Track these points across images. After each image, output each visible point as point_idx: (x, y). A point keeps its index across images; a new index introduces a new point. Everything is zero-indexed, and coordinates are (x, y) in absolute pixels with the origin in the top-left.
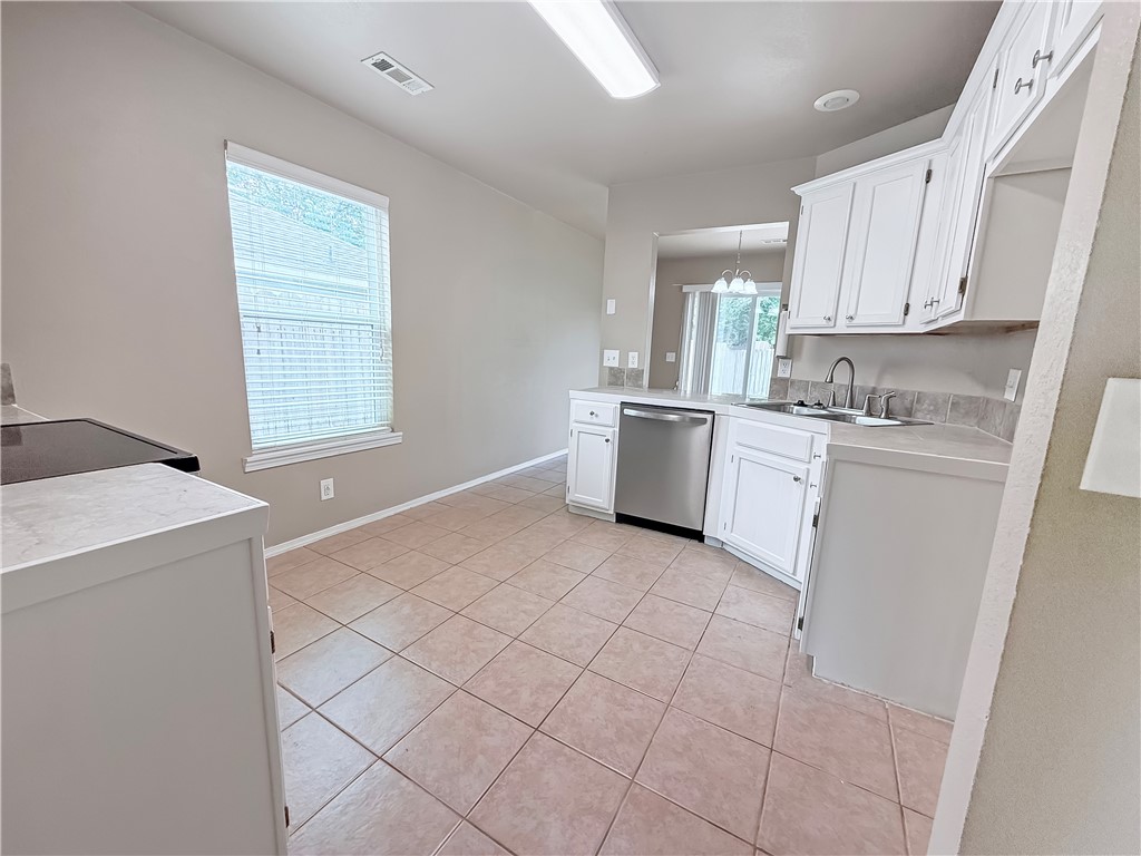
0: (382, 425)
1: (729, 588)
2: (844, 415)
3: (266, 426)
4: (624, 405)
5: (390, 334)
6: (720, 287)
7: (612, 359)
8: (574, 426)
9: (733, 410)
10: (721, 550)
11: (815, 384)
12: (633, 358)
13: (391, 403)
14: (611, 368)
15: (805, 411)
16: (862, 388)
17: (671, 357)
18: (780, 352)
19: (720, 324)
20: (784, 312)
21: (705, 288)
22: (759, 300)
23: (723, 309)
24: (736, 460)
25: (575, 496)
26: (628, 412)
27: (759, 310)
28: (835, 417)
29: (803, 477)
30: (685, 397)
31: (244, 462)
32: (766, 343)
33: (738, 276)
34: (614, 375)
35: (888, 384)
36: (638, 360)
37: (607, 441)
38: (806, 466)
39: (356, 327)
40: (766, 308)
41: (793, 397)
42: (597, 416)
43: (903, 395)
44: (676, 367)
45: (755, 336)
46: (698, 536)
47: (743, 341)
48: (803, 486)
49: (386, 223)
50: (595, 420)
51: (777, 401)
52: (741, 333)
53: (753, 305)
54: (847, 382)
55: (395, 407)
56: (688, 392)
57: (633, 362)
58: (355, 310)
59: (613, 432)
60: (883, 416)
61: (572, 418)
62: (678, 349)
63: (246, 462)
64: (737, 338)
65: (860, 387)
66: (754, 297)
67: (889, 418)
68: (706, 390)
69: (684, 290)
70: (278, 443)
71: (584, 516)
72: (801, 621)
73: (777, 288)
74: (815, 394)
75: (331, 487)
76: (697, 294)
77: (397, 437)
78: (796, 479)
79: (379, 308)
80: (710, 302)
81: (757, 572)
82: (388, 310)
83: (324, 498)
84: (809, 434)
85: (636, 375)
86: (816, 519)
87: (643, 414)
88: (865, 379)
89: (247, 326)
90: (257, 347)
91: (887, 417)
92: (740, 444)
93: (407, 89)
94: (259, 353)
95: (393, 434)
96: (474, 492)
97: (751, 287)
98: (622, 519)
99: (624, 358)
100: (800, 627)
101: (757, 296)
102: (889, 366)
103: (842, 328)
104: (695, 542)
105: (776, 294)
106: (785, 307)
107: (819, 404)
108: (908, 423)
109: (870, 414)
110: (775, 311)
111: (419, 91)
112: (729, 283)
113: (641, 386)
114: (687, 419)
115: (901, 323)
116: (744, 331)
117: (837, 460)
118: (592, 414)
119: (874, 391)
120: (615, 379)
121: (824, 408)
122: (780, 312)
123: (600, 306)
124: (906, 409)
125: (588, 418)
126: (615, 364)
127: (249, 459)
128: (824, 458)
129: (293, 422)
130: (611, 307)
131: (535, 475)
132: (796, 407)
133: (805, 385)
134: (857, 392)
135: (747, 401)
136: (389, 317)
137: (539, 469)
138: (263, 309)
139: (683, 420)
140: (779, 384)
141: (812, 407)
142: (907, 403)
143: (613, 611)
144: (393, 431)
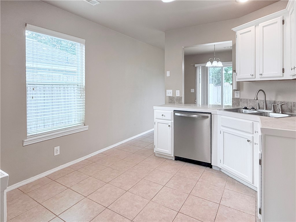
0: (80, 123)
1: (225, 191)
2: (264, 112)
3: (36, 126)
4: (175, 111)
5: (84, 88)
6: (209, 64)
7: (170, 93)
8: (156, 120)
9: (218, 112)
10: (220, 172)
11: (250, 100)
12: (178, 92)
13: (84, 114)
14: (170, 97)
15: (248, 111)
16: (270, 102)
17: (192, 91)
18: (235, 88)
19: (210, 77)
20: (234, 73)
21: (203, 65)
22: (224, 68)
23: (211, 72)
24: (222, 133)
25: (158, 149)
26: (176, 114)
27: (224, 72)
28: (261, 114)
29: (251, 140)
30: (199, 107)
31: (23, 142)
32: (228, 83)
33: (215, 60)
34: (171, 99)
35: (280, 99)
36: (180, 93)
37: (169, 126)
38: (252, 135)
39: (73, 86)
40: (226, 71)
41: (242, 105)
42: (164, 116)
43: (287, 104)
44: (195, 94)
45: (224, 81)
46: (209, 165)
47: (219, 83)
48: (252, 144)
49: (84, 48)
50: (164, 118)
51: (236, 107)
52: (218, 80)
53: (222, 70)
54: (263, 99)
55: (85, 116)
56: (200, 105)
57: (178, 94)
58: (73, 80)
59: (171, 122)
60: (280, 112)
61: (155, 117)
62: (195, 87)
63: (24, 142)
64: (217, 81)
65: (269, 101)
66: (222, 67)
67: (283, 113)
68: (207, 104)
69: (195, 66)
70: (38, 133)
71: (161, 157)
72: (260, 210)
73: (231, 64)
74: (251, 104)
75: (59, 150)
76: (200, 67)
77: (86, 128)
78: (248, 141)
79: (81, 79)
80: (205, 70)
81: (237, 182)
82: (84, 79)
83: (55, 154)
84: (251, 122)
85: (179, 99)
86: (260, 161)
87: (183, 115)
88: (271, 98)
89: (29, 88)
90: (32, 96)
91: (282, 113)
92: (223, 126)
93: (91, 4)
94: (33, 98)
95: (85, 127)
96: (117, 148)
97: (220, 64)
98: (177, 159)
99: (174, 93)
100: (260, 213)
101: (223, 67)
102: (279, 92)
103: (258, 78)
104: (208, 168)
105: (231, 66)
106: (234, 71)
107: (253, 108)
108: (291, 115)
109: (275, 112)
110: (231, 72)
111: (95, 4)
112: (212, 63)
113: (181, 103)
114: (201, 117)
115: (282, 76)
116: (219, 79)
117: (266, 134)
118: (162, 115)
119: (275, 102)
120: (171, 101)
121: (255, 110)
122: (233, 73)
123: (164, 73)
124: (290, 109)
125: (161, 117)
126: (171, 95)
127: (25, 140)
128: (260, 133)
129: (47, 124)
130: (168, 74)
131: (141, 140)
132: (244, 110)
133: (247, 101)
134: (268, 103)
135: (224, 108)
136: (84, 82)
137: (144, 137)
138: (36, 81)
139: (199, 117)
140: (235, 101)
141: (250, 109)
142: (289, 107)
143: (175, 205)
144: (85, 125)
